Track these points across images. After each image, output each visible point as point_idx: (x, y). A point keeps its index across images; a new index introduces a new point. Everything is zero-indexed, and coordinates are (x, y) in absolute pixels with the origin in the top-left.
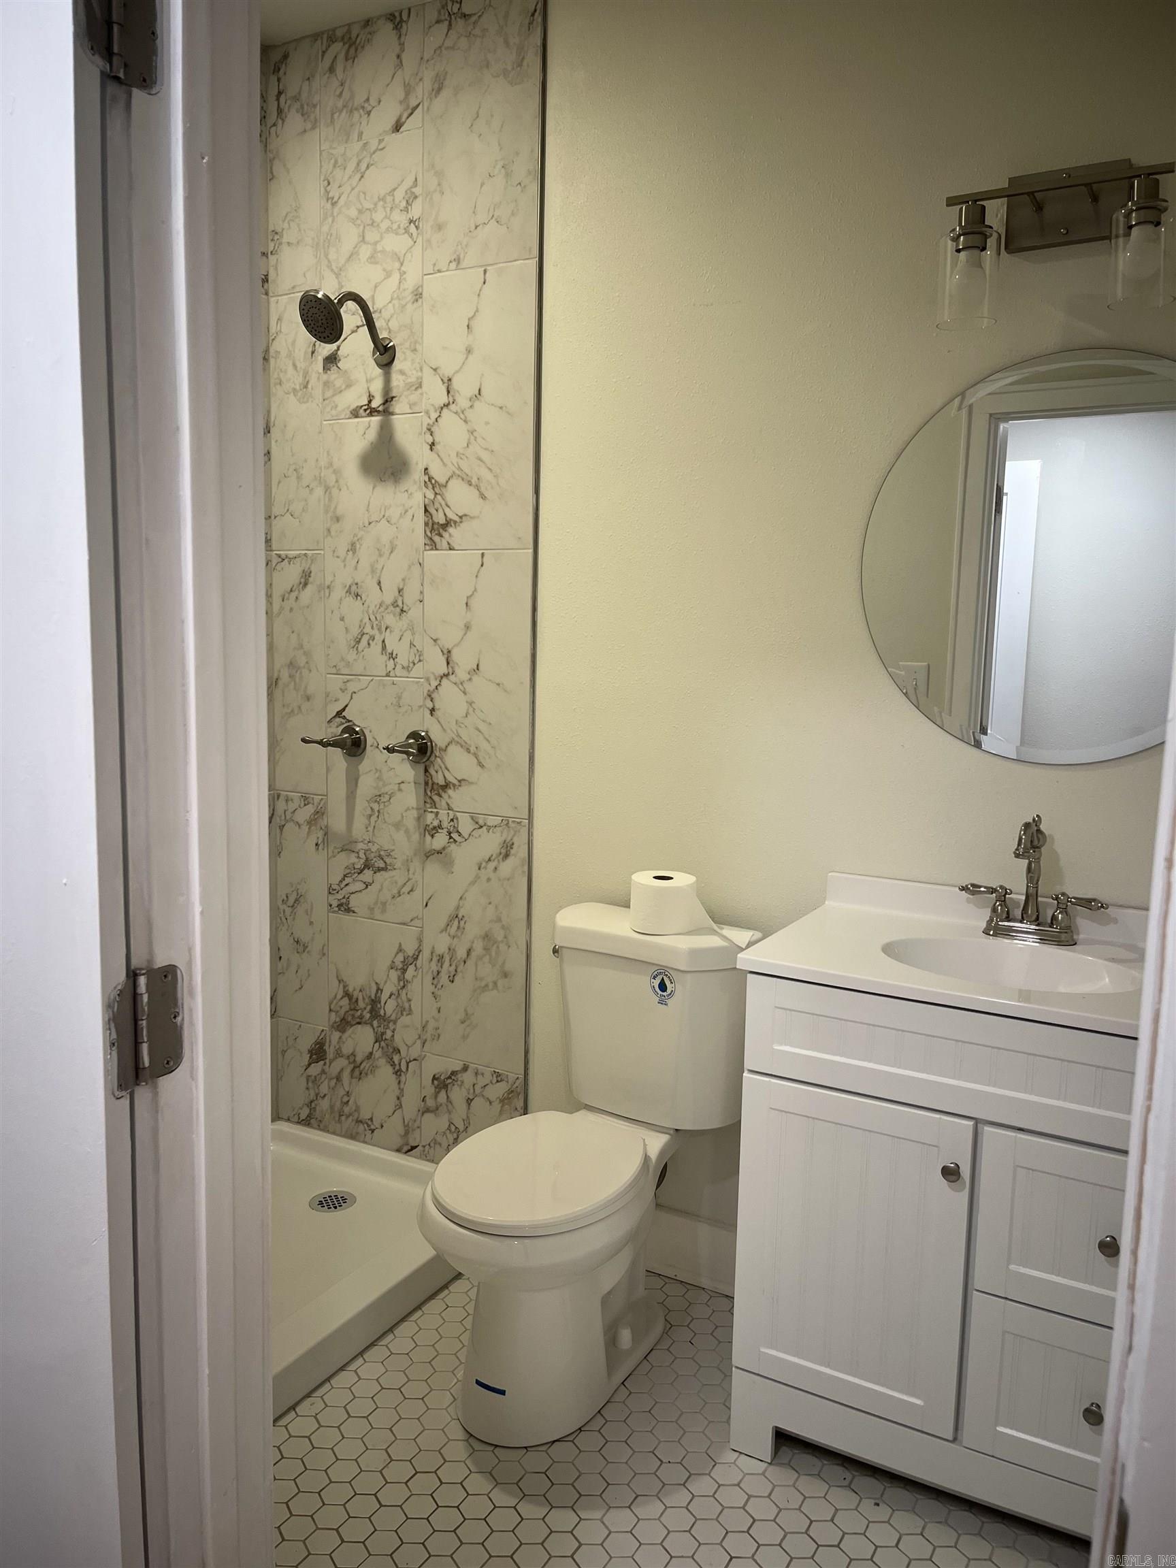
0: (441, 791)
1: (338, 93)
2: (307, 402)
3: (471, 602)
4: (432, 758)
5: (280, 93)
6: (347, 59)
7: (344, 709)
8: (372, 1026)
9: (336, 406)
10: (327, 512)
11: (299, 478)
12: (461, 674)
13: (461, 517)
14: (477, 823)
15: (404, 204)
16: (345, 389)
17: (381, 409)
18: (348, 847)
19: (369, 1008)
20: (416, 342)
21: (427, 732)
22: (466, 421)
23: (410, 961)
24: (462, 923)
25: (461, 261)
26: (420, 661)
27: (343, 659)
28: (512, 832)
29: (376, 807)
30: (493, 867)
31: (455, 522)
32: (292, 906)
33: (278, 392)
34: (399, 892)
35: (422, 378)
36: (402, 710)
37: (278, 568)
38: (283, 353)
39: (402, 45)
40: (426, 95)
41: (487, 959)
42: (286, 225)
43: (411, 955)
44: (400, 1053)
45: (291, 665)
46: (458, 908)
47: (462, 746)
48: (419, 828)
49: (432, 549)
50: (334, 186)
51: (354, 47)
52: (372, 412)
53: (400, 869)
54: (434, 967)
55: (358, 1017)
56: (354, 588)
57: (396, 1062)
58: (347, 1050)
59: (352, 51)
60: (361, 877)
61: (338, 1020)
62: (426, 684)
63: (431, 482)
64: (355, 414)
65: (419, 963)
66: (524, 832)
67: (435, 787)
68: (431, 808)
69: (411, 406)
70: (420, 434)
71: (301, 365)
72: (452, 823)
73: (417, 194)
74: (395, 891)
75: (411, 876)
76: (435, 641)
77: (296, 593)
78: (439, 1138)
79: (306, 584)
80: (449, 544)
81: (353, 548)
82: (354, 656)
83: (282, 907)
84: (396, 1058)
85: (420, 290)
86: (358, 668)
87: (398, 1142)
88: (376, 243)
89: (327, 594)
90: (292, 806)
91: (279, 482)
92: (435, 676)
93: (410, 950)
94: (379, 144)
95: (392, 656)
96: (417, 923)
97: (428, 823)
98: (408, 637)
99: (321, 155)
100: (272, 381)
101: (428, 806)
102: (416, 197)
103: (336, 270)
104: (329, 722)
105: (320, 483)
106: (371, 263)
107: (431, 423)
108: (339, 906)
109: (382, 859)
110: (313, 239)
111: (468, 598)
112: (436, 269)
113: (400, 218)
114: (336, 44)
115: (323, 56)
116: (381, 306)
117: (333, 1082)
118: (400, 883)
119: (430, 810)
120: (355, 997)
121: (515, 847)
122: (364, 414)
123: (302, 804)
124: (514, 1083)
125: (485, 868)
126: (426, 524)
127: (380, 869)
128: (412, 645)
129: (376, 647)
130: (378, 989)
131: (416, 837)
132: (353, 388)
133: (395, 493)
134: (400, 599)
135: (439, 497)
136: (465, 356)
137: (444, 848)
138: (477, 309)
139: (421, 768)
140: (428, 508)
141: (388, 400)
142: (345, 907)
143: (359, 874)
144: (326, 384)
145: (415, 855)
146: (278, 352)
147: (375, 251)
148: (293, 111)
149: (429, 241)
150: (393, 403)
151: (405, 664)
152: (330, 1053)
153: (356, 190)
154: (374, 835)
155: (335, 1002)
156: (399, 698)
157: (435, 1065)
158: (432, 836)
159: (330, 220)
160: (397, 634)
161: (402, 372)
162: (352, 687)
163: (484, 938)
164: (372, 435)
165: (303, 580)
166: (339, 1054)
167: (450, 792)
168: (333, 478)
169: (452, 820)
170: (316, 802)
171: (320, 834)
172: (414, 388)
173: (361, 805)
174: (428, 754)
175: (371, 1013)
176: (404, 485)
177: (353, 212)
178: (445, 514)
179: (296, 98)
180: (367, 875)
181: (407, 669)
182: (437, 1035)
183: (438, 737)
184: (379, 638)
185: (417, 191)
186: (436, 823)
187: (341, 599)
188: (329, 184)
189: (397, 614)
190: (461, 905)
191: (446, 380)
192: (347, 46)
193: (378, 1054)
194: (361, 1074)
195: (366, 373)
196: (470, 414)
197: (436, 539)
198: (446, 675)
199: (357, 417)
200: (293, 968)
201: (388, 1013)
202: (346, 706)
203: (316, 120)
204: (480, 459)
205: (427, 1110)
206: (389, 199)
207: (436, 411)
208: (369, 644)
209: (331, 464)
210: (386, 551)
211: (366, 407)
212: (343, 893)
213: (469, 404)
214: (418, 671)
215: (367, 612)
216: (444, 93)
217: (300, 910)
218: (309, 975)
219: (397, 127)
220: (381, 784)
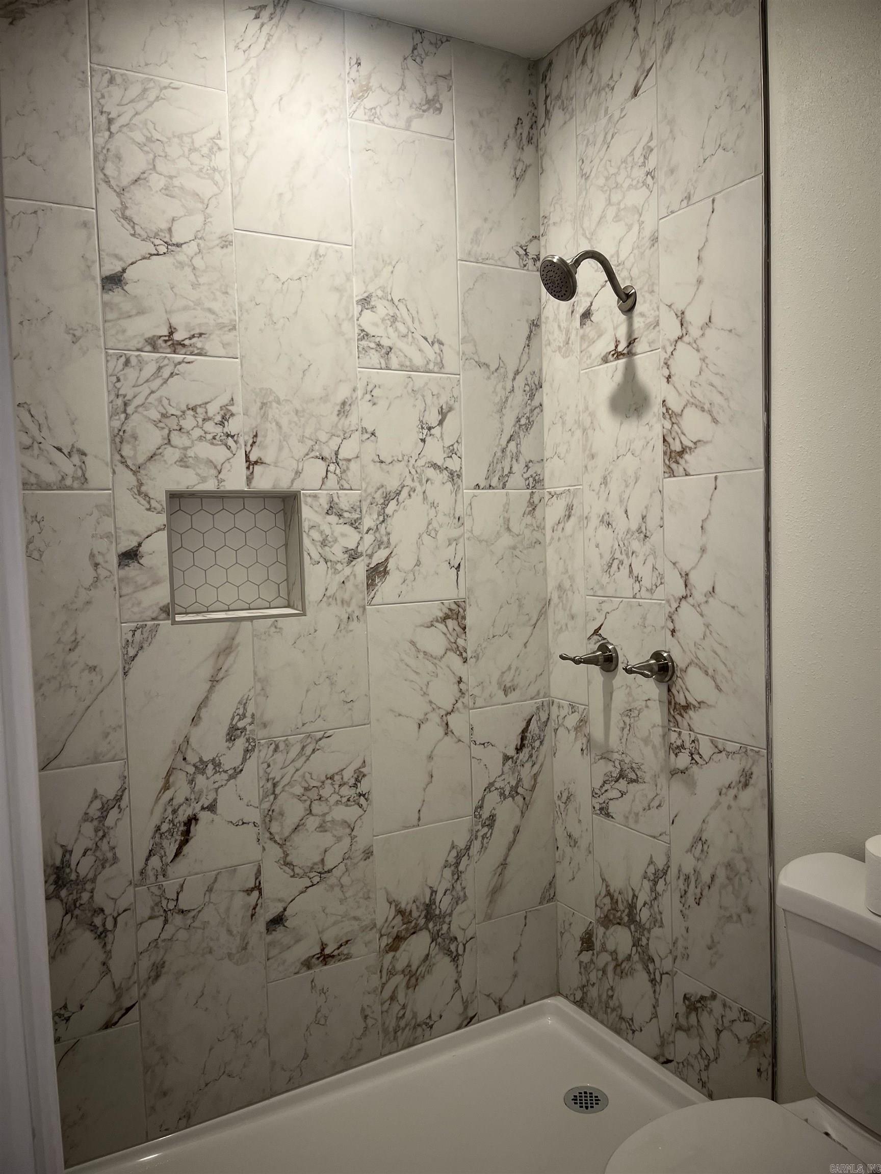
0: (682, 711)
1: (588, 81)
2: (568, 357)
3: (706, 526)
4: (674, 678)
5: (547, 97)
6: (595, 48)
7: (600, 628)
8: (630, 929)
9: (590, 357)
10: (584, 451)
11: (564, 423)
12: (698, 596)
13: (695, 443)
14: (716, 747)
15: (642, 160)
16: (597, 339)
17: (625, 352)
18: (605, 756)
19: (627, 911)
20: (653, 284)
21: (669, 652)
22: (698, 350)
23: (660, 875)
24: (705, 847)
25: (691, 197)
26: (661, 583)
27: (598, 583)
28: (750, 762)
29: (627, 720)
30: (733, 795)
31: (690, 449)
32: (565, 803)
33: (548, 351)
34: (649, 806)
35: (658, 316)
36: (647, 630)
37: (549, 503)
38: (551, 318)
39: (637, 17)
40: (658, 55)
41: (730, 888)
42: (552, 209)
43: (661, 868)
44: (654, 962)
45: (560, 587)
46: (701, 831)
47: (700, 668)
48: (664, 745)
49: (670, 477)
50: (587, 162)
51: (599, 35)
52: (618, 355)
53: (649, 783)
54: (681, 885)
55: (618, 918)
56: (606, 517)
57: (652, 971)
58: (610, 946)
59: (599, 39)
60: (617, 785)
61: (602, 916)
62: (667, 606)
63: (669, 414)
64: (605, 360)
65: (668, 878)
66: (763, 762)
67: (678, 706)
68: (675, 727)
69: (650, 344)
70: (658, 369)
71: (564, 325)
72: (693, 744)
73: (653, 147)
74: (646, 805)
75: (659, 792)
76: (674, 564)
77: (563, 524)
78: (692, 1060)
79: (569, 516)
80: (685, 470)
81: (605, 482)
82: (608, 580)
83: (558, 802)
84: (651, 967)
85: (656, 234)
86: (610, 591)
87: (656, 1051)
88: (619, 204)
89: (585, 525)
90: (563, 713)
91: (549, 429)
92: (674, 598)
93: (660, 863)
94: (621, 113)
95: (638, 580)
96: (665, 838)
97: (673, 741)
98: (651, 561)
99: (577, 138)
100: (544, 342)
101: (672, 724)
102: (652, 150)
103: (589, 236)
104: (589, 638)
105: (579, 426)
106: (617, 221)
107: (667, 356)
108: (601, 809)
109: (634, 771)
110: (571, 214)
111: (703, 521)
112: (670, 210)
113: (639, 173)
114: (586, 38)
115: (577, 53)
116: (623, 259)
117: (601, 973)
118: (650, 796)
119: (673, 729)
120: (615, 898)
121: (754, 776)
122: (612, 359)
123: (570, 712)
124: (762, 1027)
125: (726, 794)
126: (665, 453)
127: (632, 781)
128: (654, 568)
129: (625, 570)
130: (634, 895)
131: (662, 754)
132: (603, 337)
133: (638, 427)
134: (644, 525)
135: (675, 426)
136: (696, 287)
137: (687, 769)
138: (707, 238)
139: (664, 687)
140: (666, 438)
141: (631, 342)
142: (604, 811)
143: (615, 782)
144: (583, 338)
145: (662, 771)
146: (547, 318)
147: (619, 210)
148: (556, 108)
149: (663, 188)
150: (635, 344)
151: (649, 587)
152: (597, 945)
153: (604, 161)
154: (626, 747)
155: (600, 898)
156: (644, 618)
157: (687, 984)
158: (676, 755)
159: (584, 193)
160: (641, 558)
161: (642, 315)
162: (606, 607)
163: (726, 866)
164: (619, 376)
165: (567, 513)
166: (604, 949)
167: (691, 713)
168: (589, 420)
169: (693, 741)
170: (581, 711)
171: (585, 740)
172: (652, 327)
173: (615, 717)
174: (670, 673)
175: (629, 917)
176: (645, 420)
177: (601, 181)
178: (681, 443)
179: (559, 97)
180: (622, 784)
181: (650, 591)
182: (686, 955)
183: (679, 659)
184: (626, 563)
185: (653, 144)
186: (679, 743)
187: (596, 528)
188: (583, 162)
189: (642, 540)
190: (704, 828)
191: (679, 314)
192: (595, 36)
193: (636, 958)
194: (622, 972)
195: (613, 322)
196: (702, 343)
197: (674, 466)
198: (685, 597)
199: (606, 362)
200: (567, 861)
201: (643, 921)
202: (602, 625)
203: (573, 110)
204: (712, 385)
205: (679, 1028)
206: (630, 159)
207: (671, 345)
208: (619, 568)
209: (587, 408)
210: (631, 481)
211: (614, 352)
212: (603, 798)
213: (701, 333)
214: (660, 592)
215: (617, 539)
216: (674, 46)
217: (571, 807)
218: (579, 869)
219: (635, 93)
220: (631, 699)
